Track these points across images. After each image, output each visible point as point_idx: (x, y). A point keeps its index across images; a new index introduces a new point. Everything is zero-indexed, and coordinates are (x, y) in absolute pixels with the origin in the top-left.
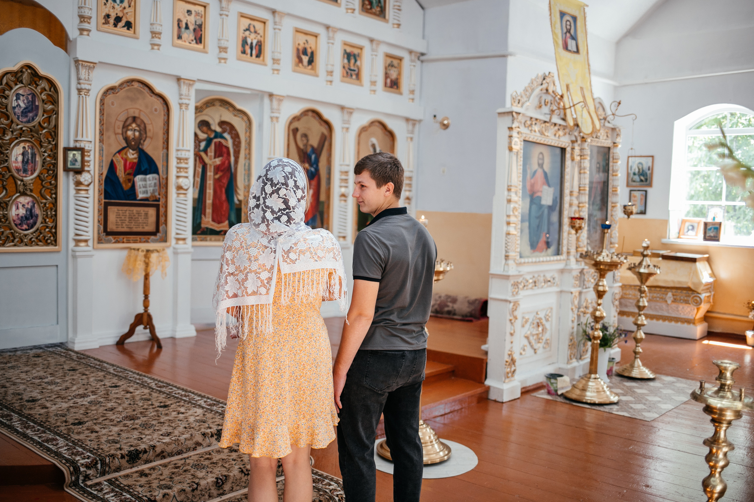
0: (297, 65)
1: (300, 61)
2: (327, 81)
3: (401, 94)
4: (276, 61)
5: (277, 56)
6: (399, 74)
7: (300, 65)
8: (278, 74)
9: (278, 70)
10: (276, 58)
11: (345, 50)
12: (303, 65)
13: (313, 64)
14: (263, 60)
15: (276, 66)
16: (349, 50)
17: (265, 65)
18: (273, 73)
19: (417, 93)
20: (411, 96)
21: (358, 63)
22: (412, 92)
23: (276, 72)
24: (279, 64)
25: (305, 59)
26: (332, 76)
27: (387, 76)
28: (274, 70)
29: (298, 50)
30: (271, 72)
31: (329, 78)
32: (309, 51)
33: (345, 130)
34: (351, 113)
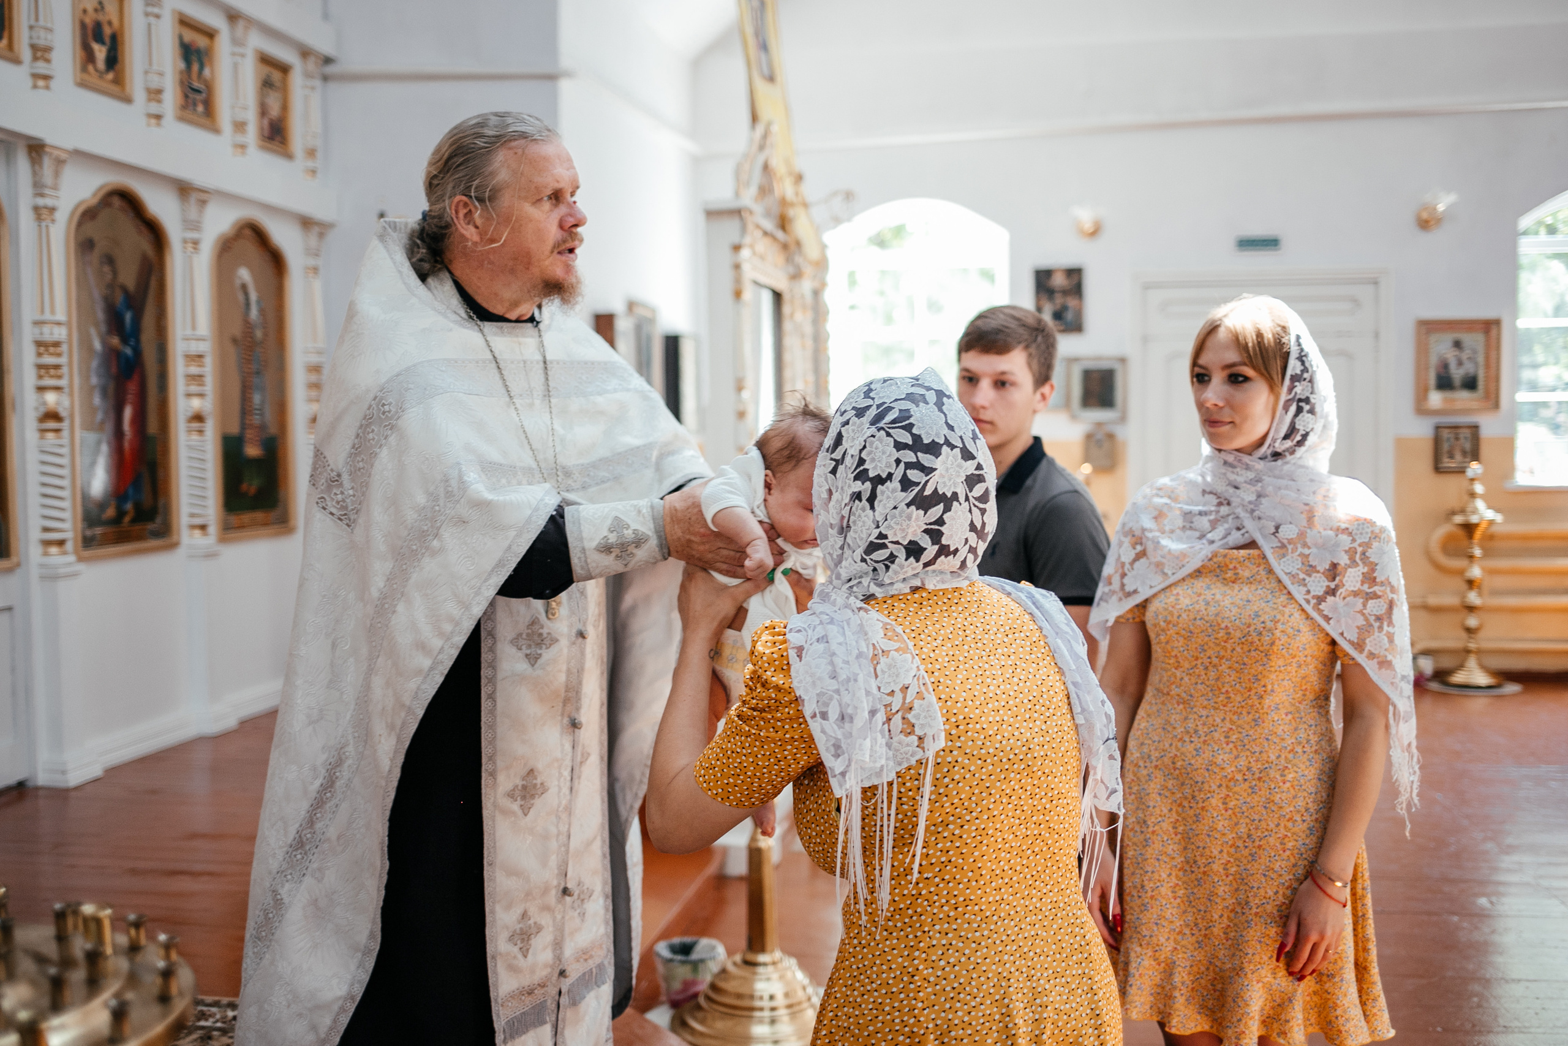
0: (84, 69)
1: (89, 57)
2: (150, 116)
3: (289, 156)
4: (41, 52)
5: (42, 40)
6: (285, 107)
7: (90, 68)
8: (47, 88)
9: (46, 78)
10: (41, 42)
11: (181, 38)
12: (96, 70)
13: (118, 67)
14: (10, 46)
15: (41, 67)
16: (189, 36)
17: (17, 61)
18: (35, 87)
19: (319, 154)
20: (310, 164)
21: (207, 72)
22: (311, 153)
23: (41, 83)
24: (48, 61)
25: (100, 52)
26: (159, 101)
27: (263, 111)
28: (36, 76)
29: (83, 26)
30: (29, 82)
31: (154, 108)
32: (107, 31)
33: (190, 246)
34: (203, 203)
